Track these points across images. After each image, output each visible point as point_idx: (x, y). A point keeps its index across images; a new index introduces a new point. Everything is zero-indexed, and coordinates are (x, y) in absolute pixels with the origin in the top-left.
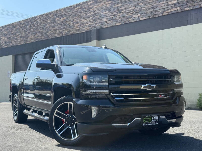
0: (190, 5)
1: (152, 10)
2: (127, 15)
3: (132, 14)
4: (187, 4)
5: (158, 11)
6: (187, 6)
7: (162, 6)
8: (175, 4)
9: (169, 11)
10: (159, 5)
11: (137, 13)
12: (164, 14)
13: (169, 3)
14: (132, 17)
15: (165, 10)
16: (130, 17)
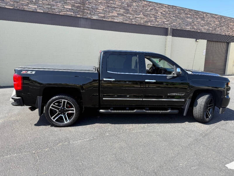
0: (81, 14)
1: (50, 7)
2: (20, 2)
3: (27, 2)
4: (79, 12)
5: (55, 9)
6: (79, 14)
7: (59, 7)
8: (69, 9)
9: (65, 13)
10: (56, 5)
11: (34, 4)
12: (60, 14)
13: (65, 7)
14: (27, 5)
15: (62, 11)
16: (25, 5)
